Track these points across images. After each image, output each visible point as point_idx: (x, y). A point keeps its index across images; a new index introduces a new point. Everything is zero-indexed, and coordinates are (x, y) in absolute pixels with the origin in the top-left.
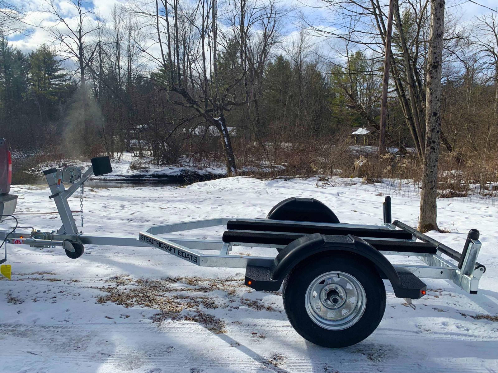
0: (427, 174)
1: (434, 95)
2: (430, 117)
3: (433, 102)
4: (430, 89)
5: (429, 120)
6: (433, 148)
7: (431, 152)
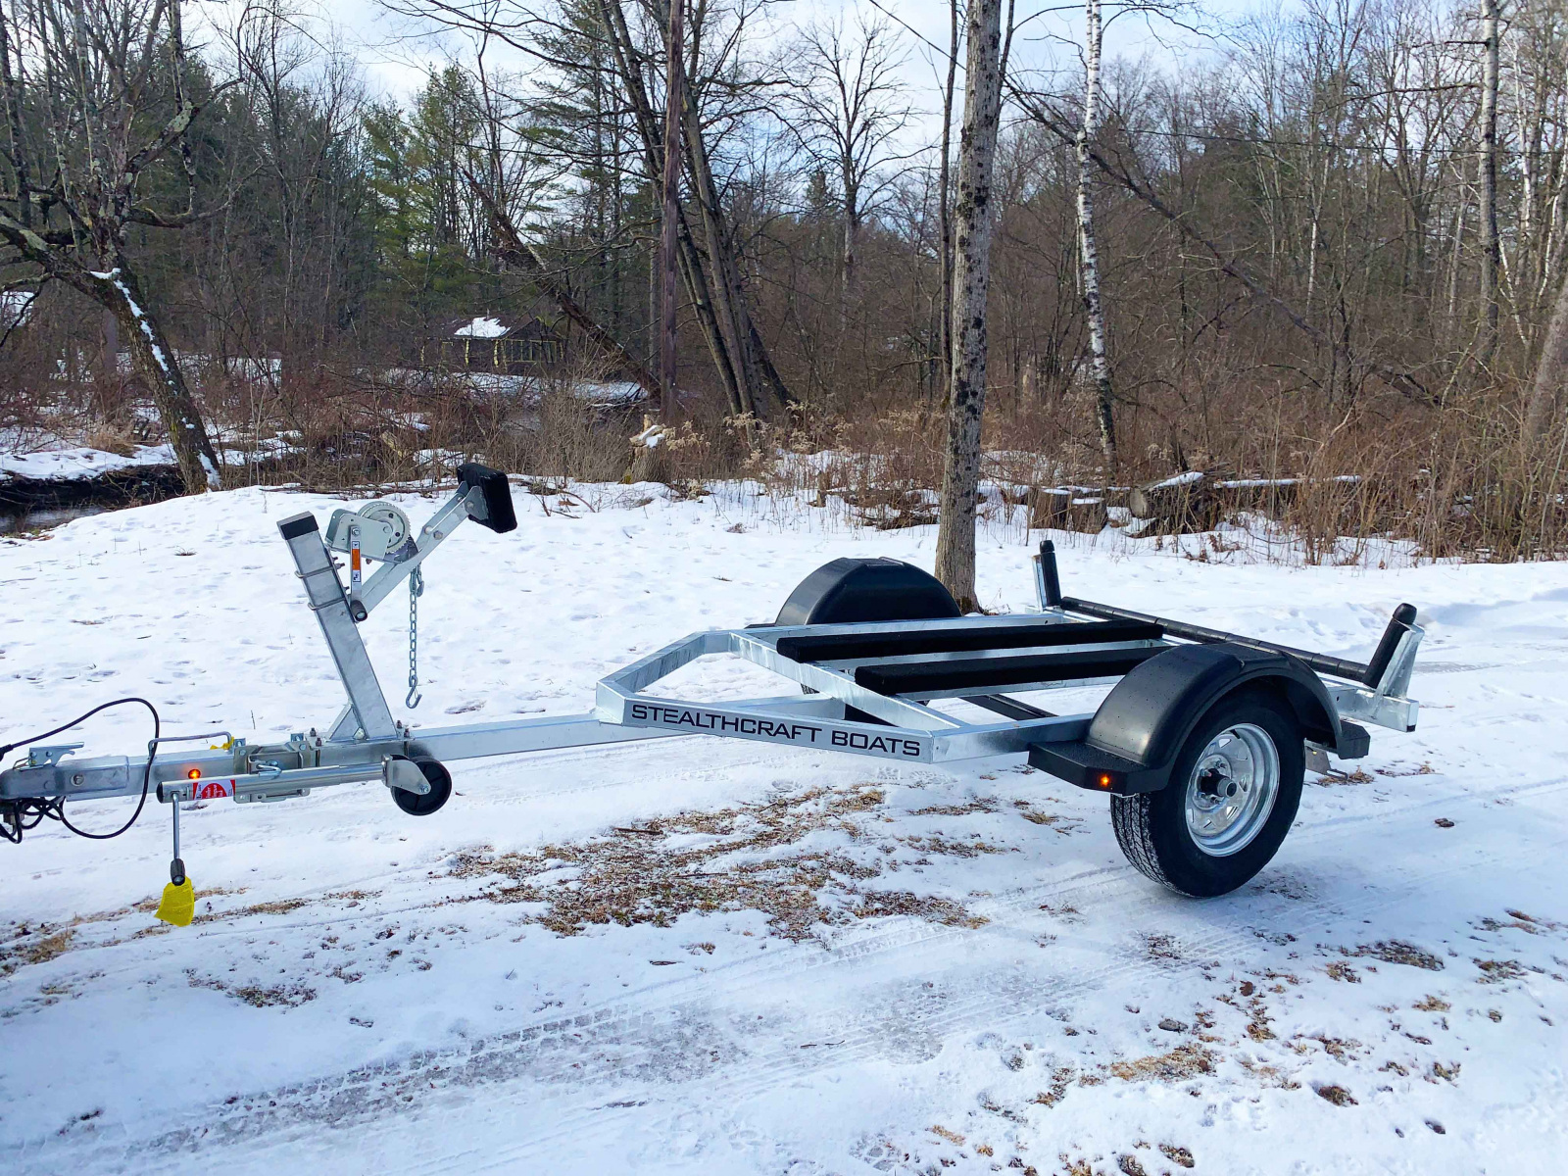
0: (958, 475)
1: (976, 274)
2: (966, 329)
3: (975, 291)
4: (968, 258)
5: (963, 336)
6: (972, 409)
7: (967, 420)
